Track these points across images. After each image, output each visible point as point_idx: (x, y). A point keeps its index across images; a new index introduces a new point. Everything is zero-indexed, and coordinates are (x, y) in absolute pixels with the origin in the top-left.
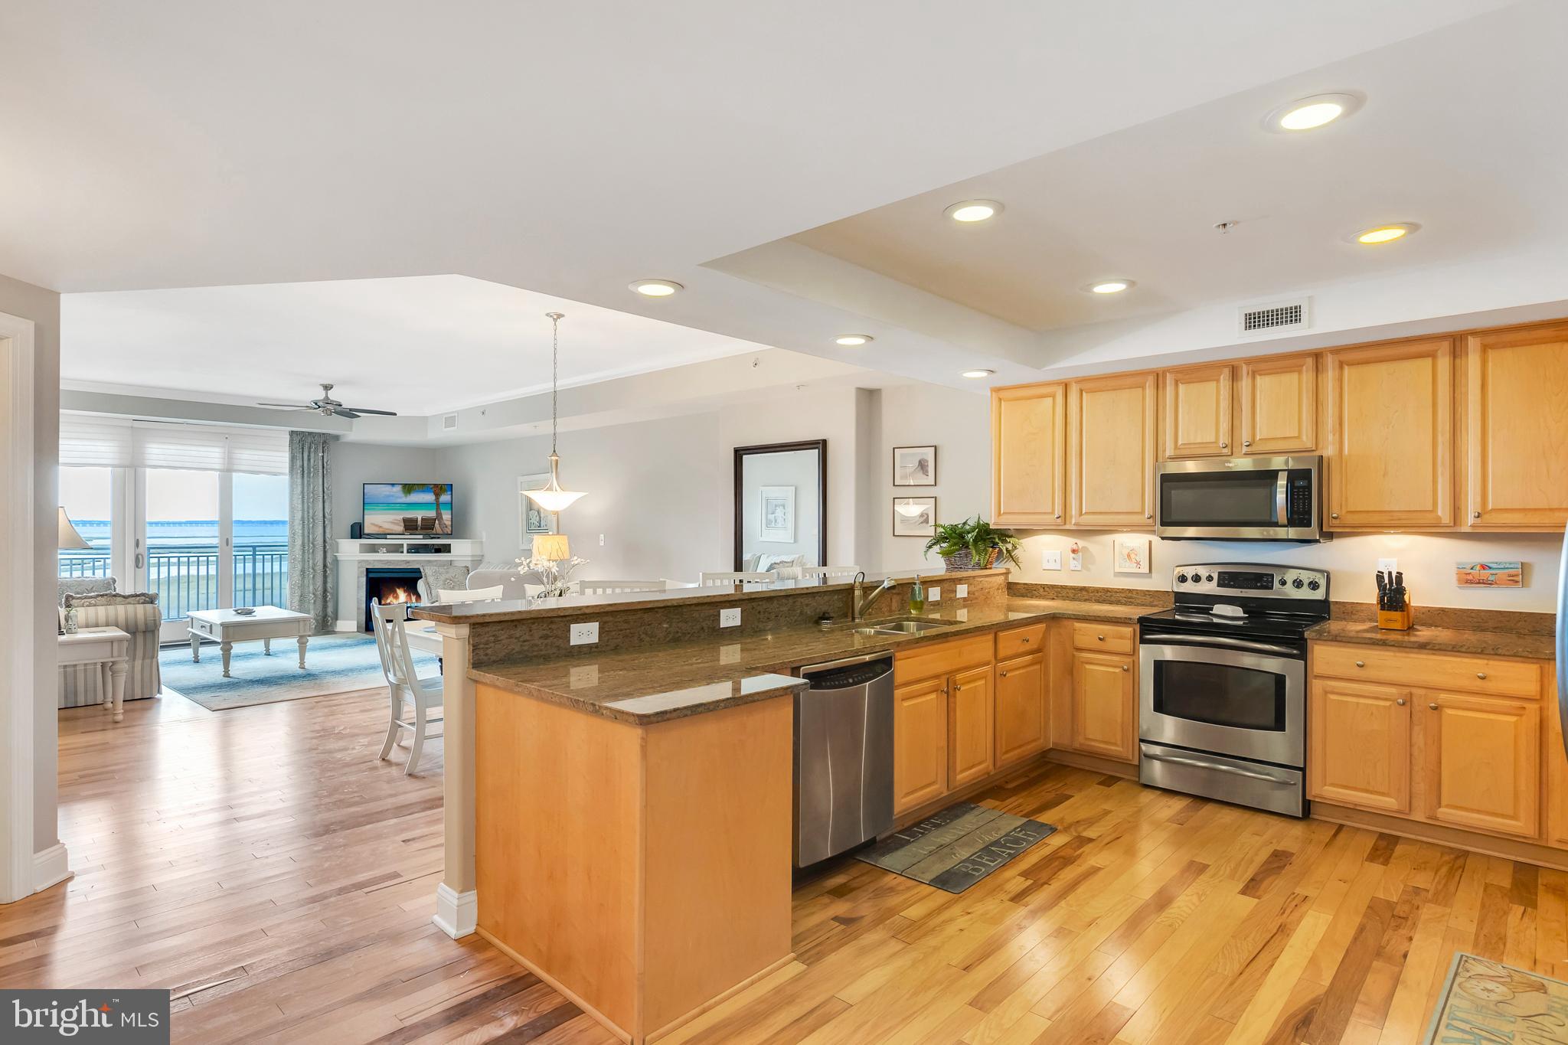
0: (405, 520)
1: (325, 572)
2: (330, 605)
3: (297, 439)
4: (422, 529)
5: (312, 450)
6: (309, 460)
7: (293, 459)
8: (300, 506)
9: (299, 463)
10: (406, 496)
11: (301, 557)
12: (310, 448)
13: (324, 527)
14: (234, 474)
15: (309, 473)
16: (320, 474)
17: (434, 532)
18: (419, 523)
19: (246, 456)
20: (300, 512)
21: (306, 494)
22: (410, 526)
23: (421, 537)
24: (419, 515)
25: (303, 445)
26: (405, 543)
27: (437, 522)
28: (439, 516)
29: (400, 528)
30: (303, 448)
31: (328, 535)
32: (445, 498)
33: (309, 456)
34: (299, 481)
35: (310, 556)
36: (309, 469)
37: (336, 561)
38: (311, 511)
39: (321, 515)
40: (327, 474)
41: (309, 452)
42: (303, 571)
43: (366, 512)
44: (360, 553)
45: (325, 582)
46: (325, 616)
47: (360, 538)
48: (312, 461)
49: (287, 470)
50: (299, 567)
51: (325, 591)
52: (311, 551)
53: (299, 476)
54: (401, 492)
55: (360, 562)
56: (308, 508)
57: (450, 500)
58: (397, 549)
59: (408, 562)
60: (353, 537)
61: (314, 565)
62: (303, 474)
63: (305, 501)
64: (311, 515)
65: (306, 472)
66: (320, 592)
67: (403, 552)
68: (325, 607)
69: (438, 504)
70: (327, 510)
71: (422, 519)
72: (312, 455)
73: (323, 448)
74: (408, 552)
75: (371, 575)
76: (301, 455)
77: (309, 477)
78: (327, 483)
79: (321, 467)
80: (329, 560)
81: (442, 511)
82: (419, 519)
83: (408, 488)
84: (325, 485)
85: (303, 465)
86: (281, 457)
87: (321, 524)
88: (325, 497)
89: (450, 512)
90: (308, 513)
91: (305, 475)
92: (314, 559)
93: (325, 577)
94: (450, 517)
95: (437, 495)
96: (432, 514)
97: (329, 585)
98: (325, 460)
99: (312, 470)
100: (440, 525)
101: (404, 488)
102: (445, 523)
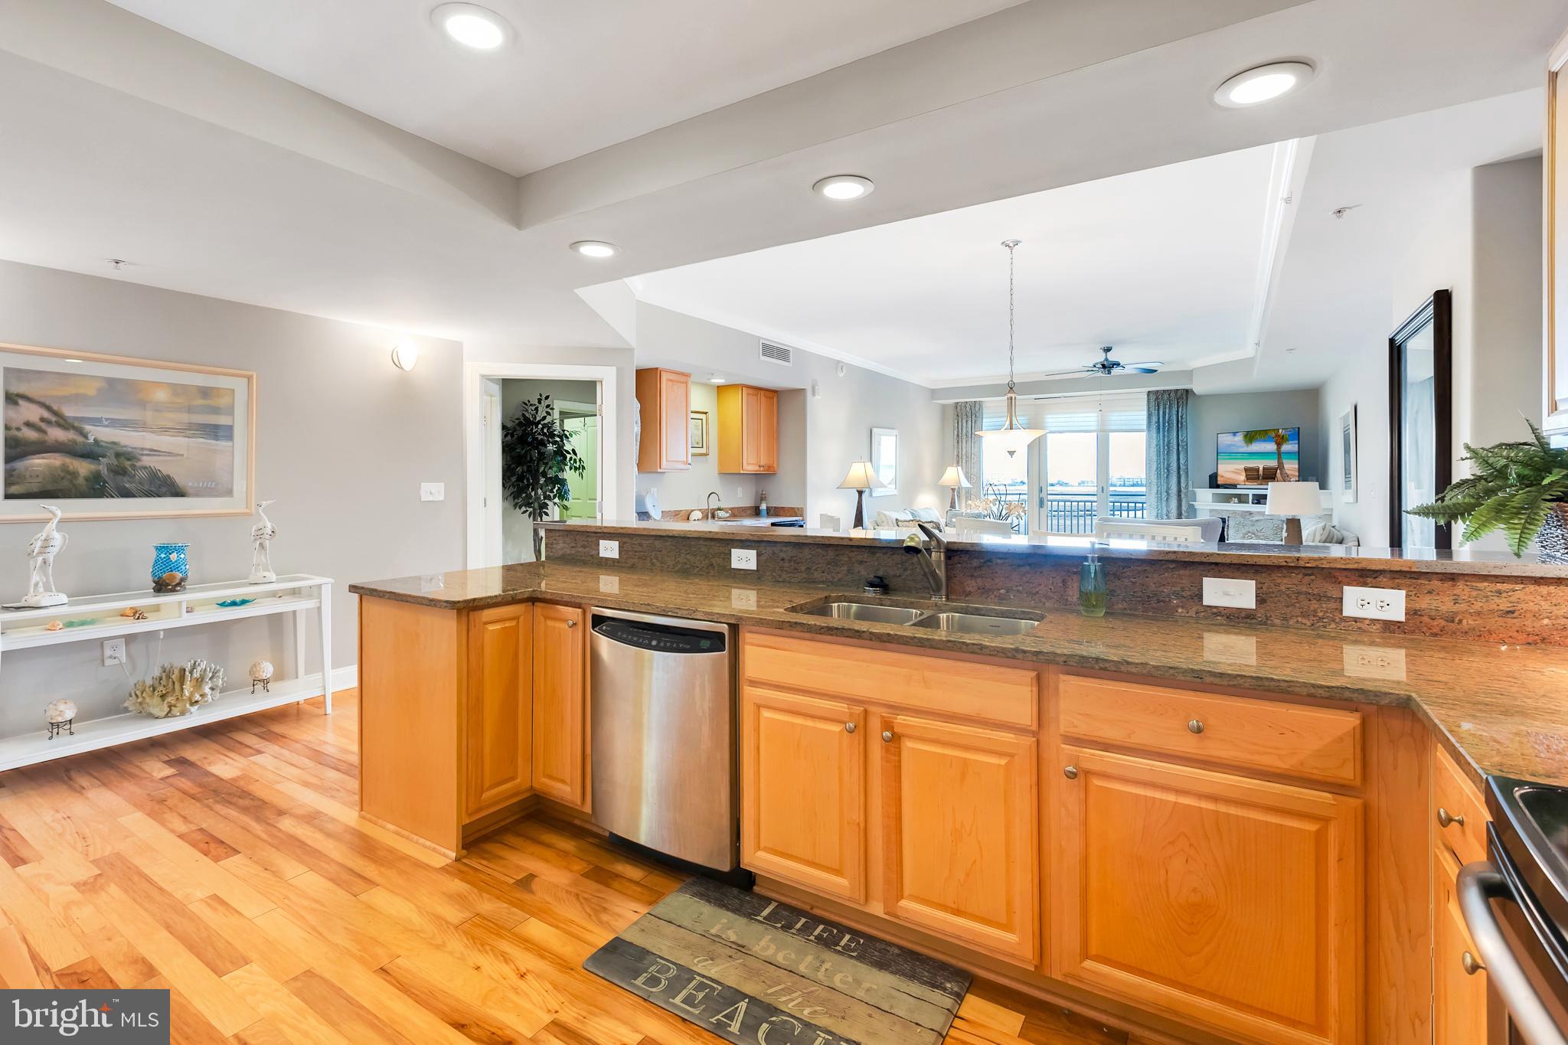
0: (1246, 470)
3: (1153, 397)
4: (1264, 478)
5: (1167, 404)
6: (1164, 415)
7: (1149, 416)
9: (1154, 419)
10: (1248, 445)
13: (1179, 477)
14: (1111, 435)
15: (1164, 427)
16: (1175, 428)
17: (1276, 480)
18: (1261, 472)
19: (1116, 418)
20: (1158, 464)
21: (1161, 447)
22: (1252, 475)
24: (1260, 464)
25: (1158, 402)
26: (1251, 493)
27: (1278, 471)
28: (1281, 466)
29: (1245, 478)
30: (1158, 406)
31: (1183, 485)
32: (1290, 447)
33: (1164, 412)
34: (1155, 435)
35: (1166, 503)
36: (1164, 424)
37: (1192, 509)
39: (1176, 465)
40: (1181, 427)
41: (1165, 409)
43: (1219, 461)
44: (1213, 502)
47: (1215, 487)
48: (1167, 416)
49: (1145, 427)
53: (1155, 431)
54: (1244, 441)
55: (1212, 511)
56: (1164, 459)
57: (1297, 449)
58: (1243, 499)
59: (1253, 512)
60: (1209, 486)
62: (1159, 429)
63: (1161, 453)
64: (1166, 466)
65: (1161, 426)
67: (1248, 503)
69: (1279, 454)
70: (1181, 460)
71: (1264, 469)
72: (1167, 411)
74: (1253, 503)
76: (1156, 412)
77: (1164, 431)
78: (1182, 436)
79: (1175, 421)
80: (1184, 508)
81: (1284, 461)
82: (1261, 469)
83: (1250, 437)
84: (1179, 438)
85: (1159, 421)
86: (1139, 415)
87: (1177, 474)
88: (1180, 448)
89: (1297, 461)
90: (1164, 462)
91: (1161, 430)
94: (1297, 466)
95: (1279, 445)
96: (1273, 463)
98: (1179, 415)
99: (1167, 424)
100: (1281, 474)
101: (1246, 436)
102: (1288, 472)
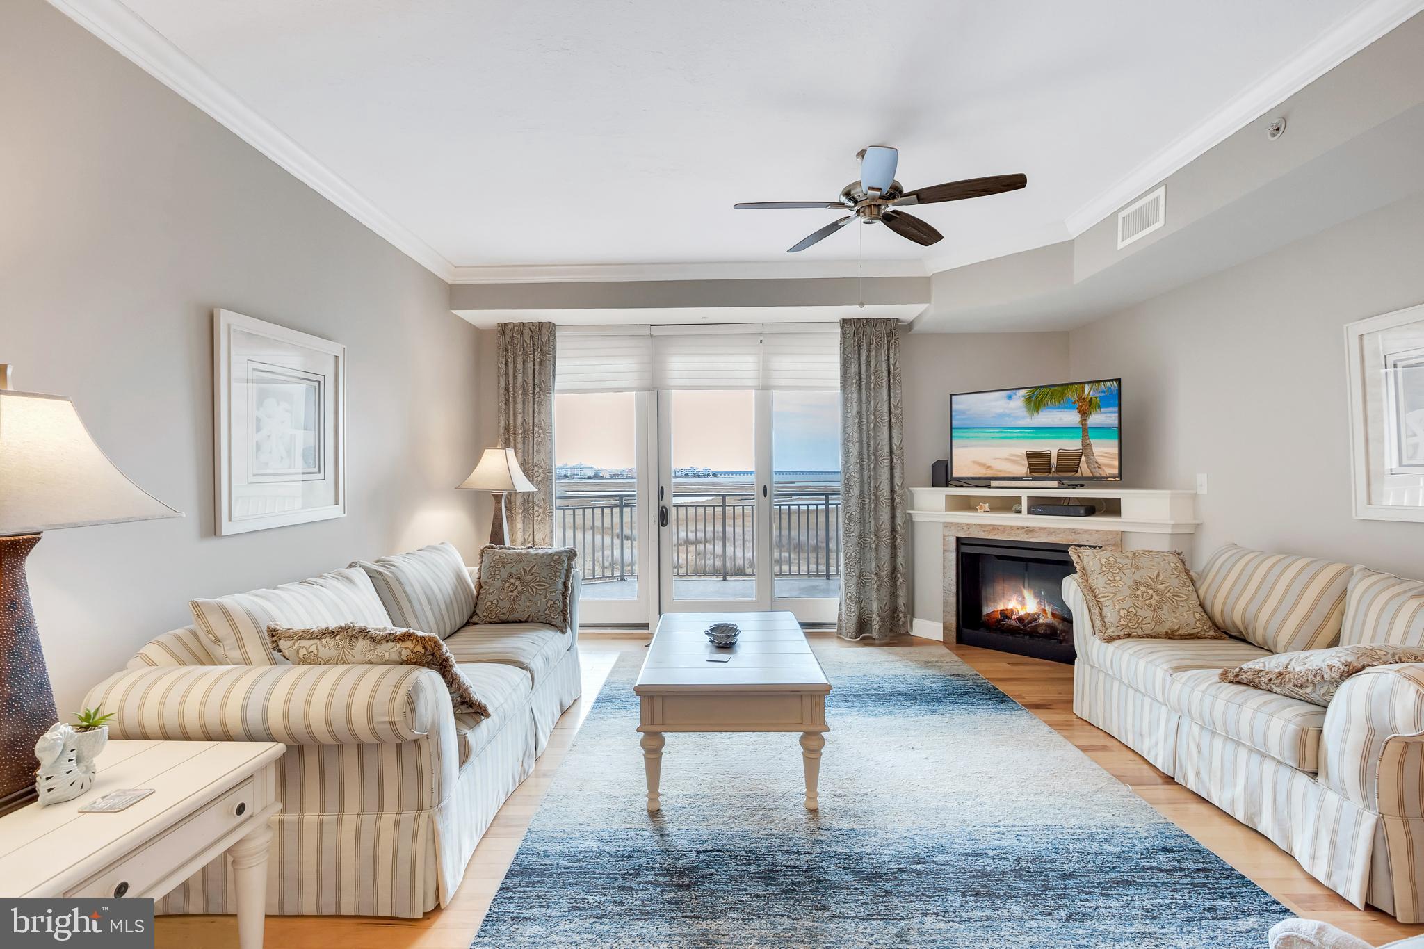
0: (1031, 457)
1: (893, 539)
2: (902, 592)
3: (853, 332)
4: (1058, 470)
5: (873, 346)
6: (868, 363)
7: (845, 364)
8: (856, 435)
10: (1031, 416)
11: (858, 515)
12: (869, 344)
13: (892, 469)
15: (868, 384)
16: (885, 384)
17: (1079, 474)
18: (1054, 460)
19: (786, 365)
20: (857, 445)
21: (864, 416)
22: (1039, 465)
23: (1055, 484)
24: (1053, 447)
25: (859, 340)
26: (1024, 495)
28: (1087, 449)
29: (1022, 470)
31: (897, 481)
33: (868, 357)
34: (855, 395)
35: (872, 514)
36: (868, 376)
37: (910, 522)
38: (872, 443)
39: (886, 449)
40: (894, 383)
41: (869, 351)
42: (862, 537)
43: (953, 441)
44: (946, 511)
45: (894, 556)
46: (894, 610)
47: (947, 486)
48: (873, 363)
49: (838, 383)
50: (856, 531)
51: (894, 570)
52: (873, 506)
53: (854, 388)
54: (1024, 409)
55: (947, 525)
56: (868, 438)
58: (1009, 505)
59: (1029, 530)
60: (935, 484)
61: (878, 528)
62: (860, 386)
63: (864, 427)
64: (871, 449)
65: (863, 381)
66: (885, 573)
67: (1019, 512)
68: (894, 596)
69: (1085, 430)
70: (896, 441)
71: (1059, 454)
72: (873, 354)
73: (888, 342)
74: (1030, 512)
75: (966, 549)
77: (868, 389)
78: (895, 397)
79: (885, 374)
80: (899, 521)
81: (1092, 441)
82: (1054, 455)
83: (1039, 398)
84: (892, 399)
85: (860, 372)
87: (886, 462)
88: (893, 421)
90: (869, 445)
91: (863, 387)
92: (876, 519)
93: (894, 547)
95: (1084, 414)
96: (1074, 445)
97: (900, 561)
98: (892, 361)
99: (873, 377)
100: (1088, 463)
101: (1028, 400)
102: (1100, 460)
